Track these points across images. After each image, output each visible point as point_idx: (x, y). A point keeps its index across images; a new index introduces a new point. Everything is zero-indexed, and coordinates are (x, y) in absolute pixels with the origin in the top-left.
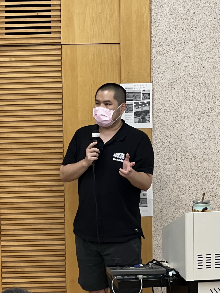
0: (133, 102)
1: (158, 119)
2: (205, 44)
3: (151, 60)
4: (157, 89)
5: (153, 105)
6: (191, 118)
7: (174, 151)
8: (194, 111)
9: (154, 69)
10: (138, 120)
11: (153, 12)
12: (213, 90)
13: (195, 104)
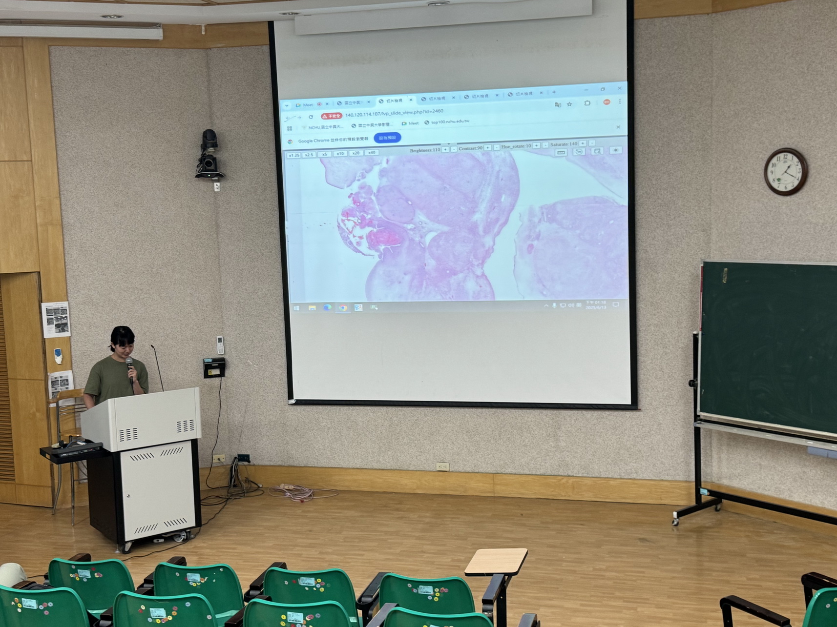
0: (54, 316)
1: (75, 329)
2: (110, 269)
3: (66, 283)
5: (70, 318)
9: (69, 290)
10: (58, 331)
11: (66, 247)
12: (118, 305)
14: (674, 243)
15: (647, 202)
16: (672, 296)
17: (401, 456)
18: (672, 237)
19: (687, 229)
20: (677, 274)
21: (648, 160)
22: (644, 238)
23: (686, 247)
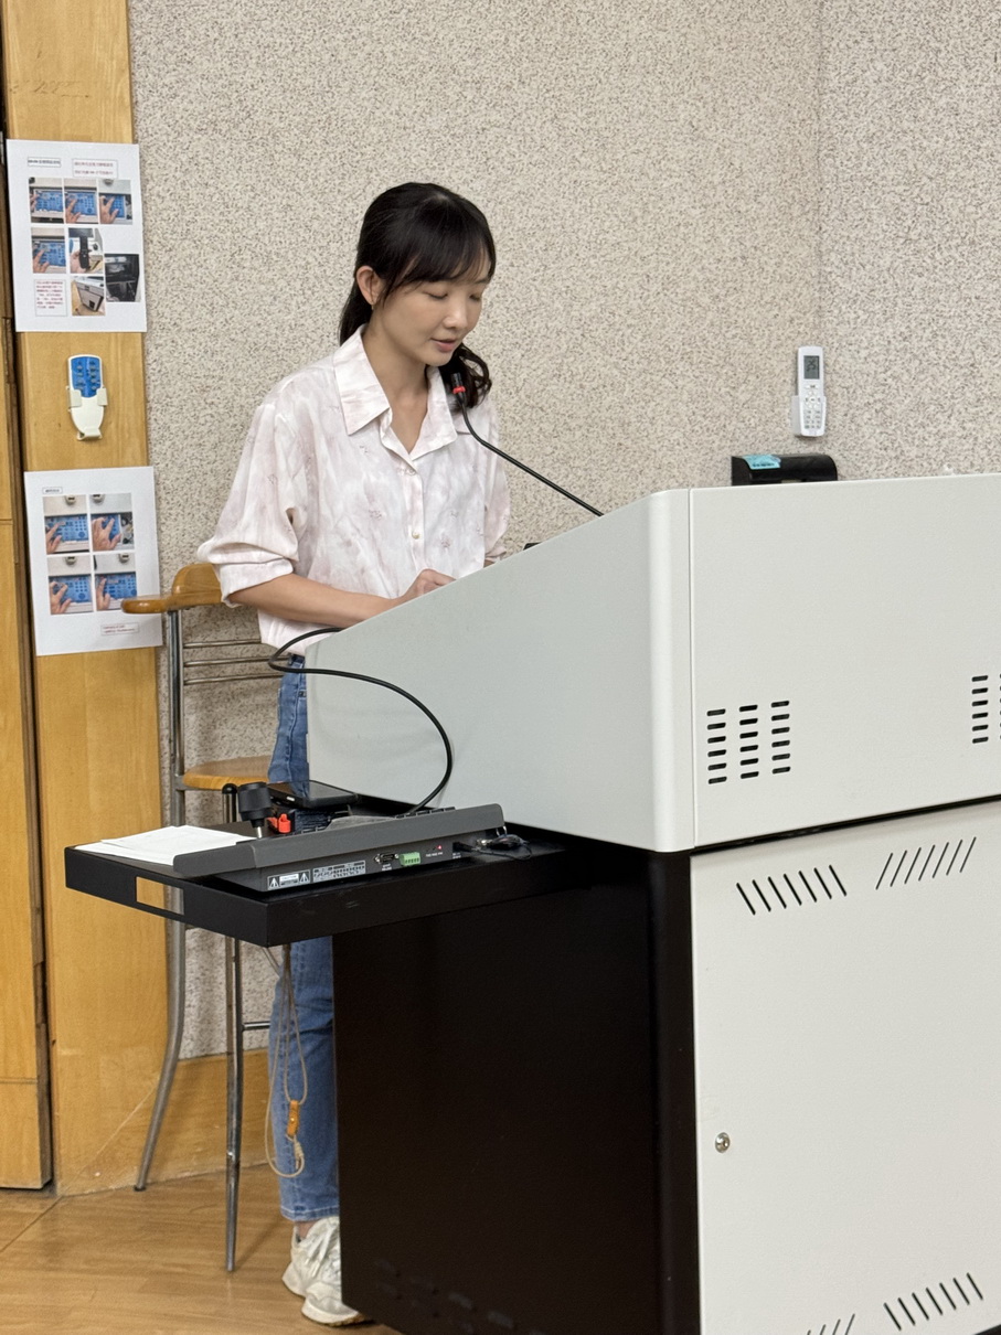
4: (155, 136)
6: (292, 261)
7: (229, 391)
8: (301, 231)
13: (305, 203)
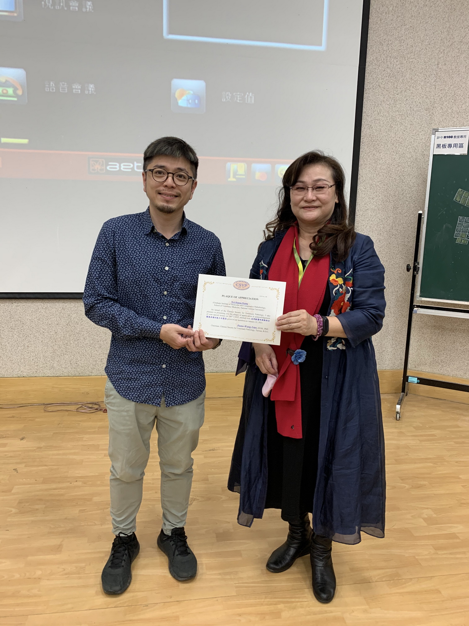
14: (398, 120)
15: (376, 70)
16: (391, 179)
17: (81, 360)
18: (397, 113)
19: (412, 106)
20: (397, 155)
21: (381, 20)
22: (370, 111)
23: (409, 126)
